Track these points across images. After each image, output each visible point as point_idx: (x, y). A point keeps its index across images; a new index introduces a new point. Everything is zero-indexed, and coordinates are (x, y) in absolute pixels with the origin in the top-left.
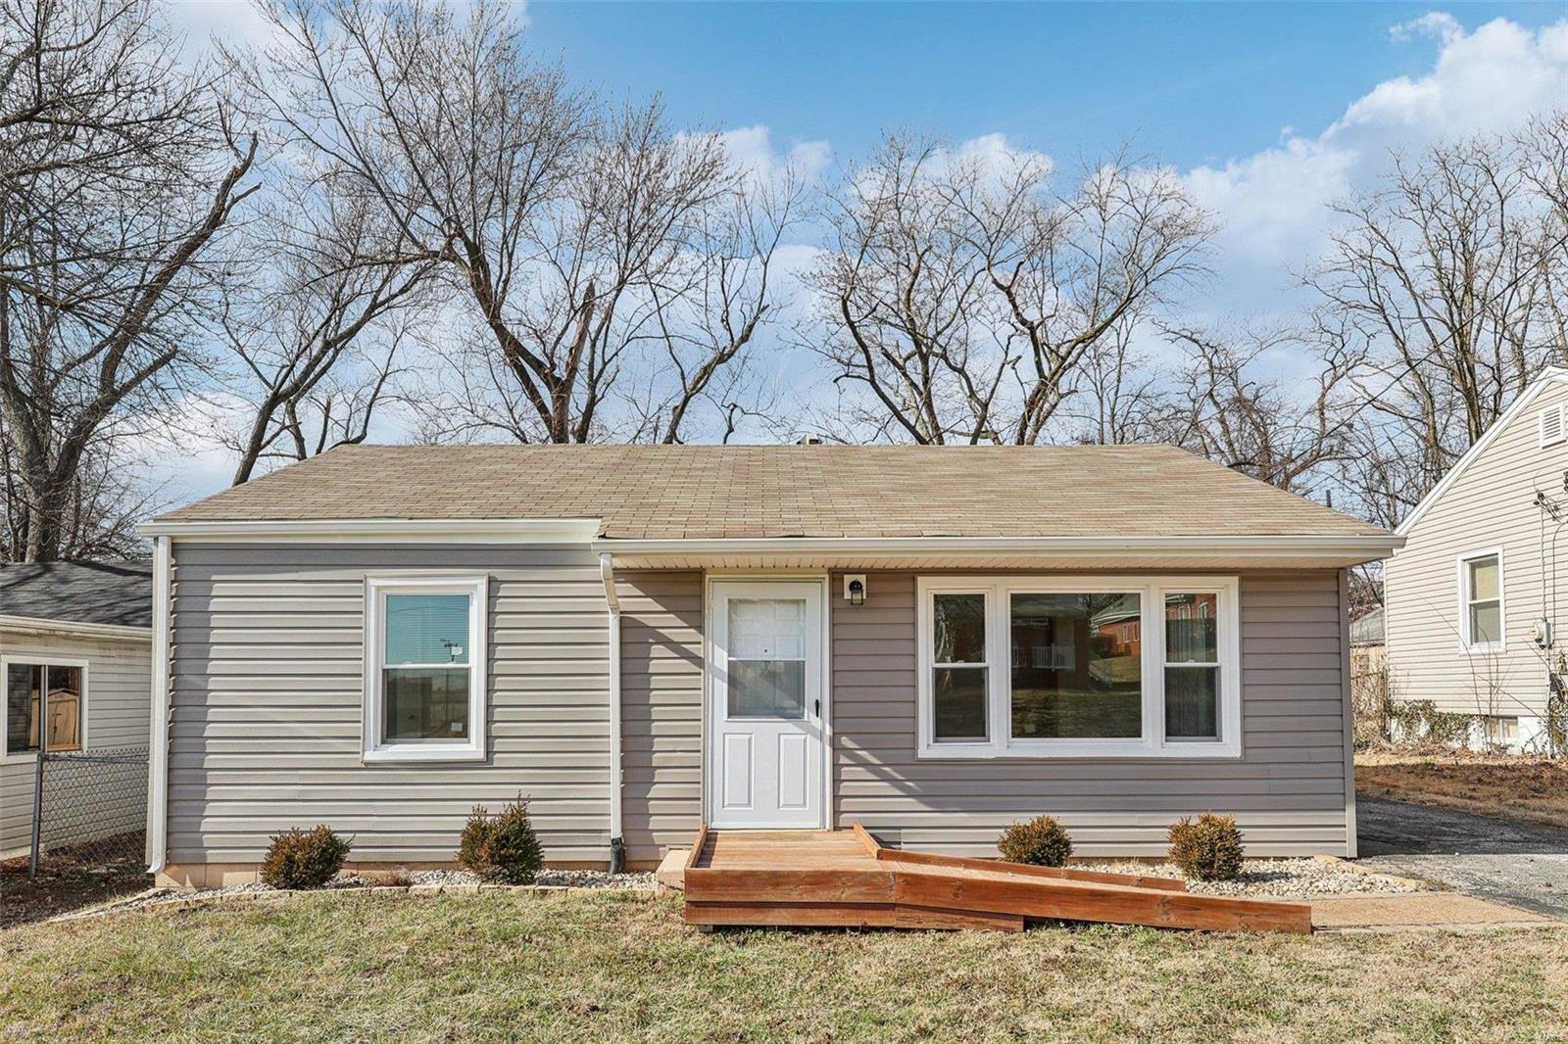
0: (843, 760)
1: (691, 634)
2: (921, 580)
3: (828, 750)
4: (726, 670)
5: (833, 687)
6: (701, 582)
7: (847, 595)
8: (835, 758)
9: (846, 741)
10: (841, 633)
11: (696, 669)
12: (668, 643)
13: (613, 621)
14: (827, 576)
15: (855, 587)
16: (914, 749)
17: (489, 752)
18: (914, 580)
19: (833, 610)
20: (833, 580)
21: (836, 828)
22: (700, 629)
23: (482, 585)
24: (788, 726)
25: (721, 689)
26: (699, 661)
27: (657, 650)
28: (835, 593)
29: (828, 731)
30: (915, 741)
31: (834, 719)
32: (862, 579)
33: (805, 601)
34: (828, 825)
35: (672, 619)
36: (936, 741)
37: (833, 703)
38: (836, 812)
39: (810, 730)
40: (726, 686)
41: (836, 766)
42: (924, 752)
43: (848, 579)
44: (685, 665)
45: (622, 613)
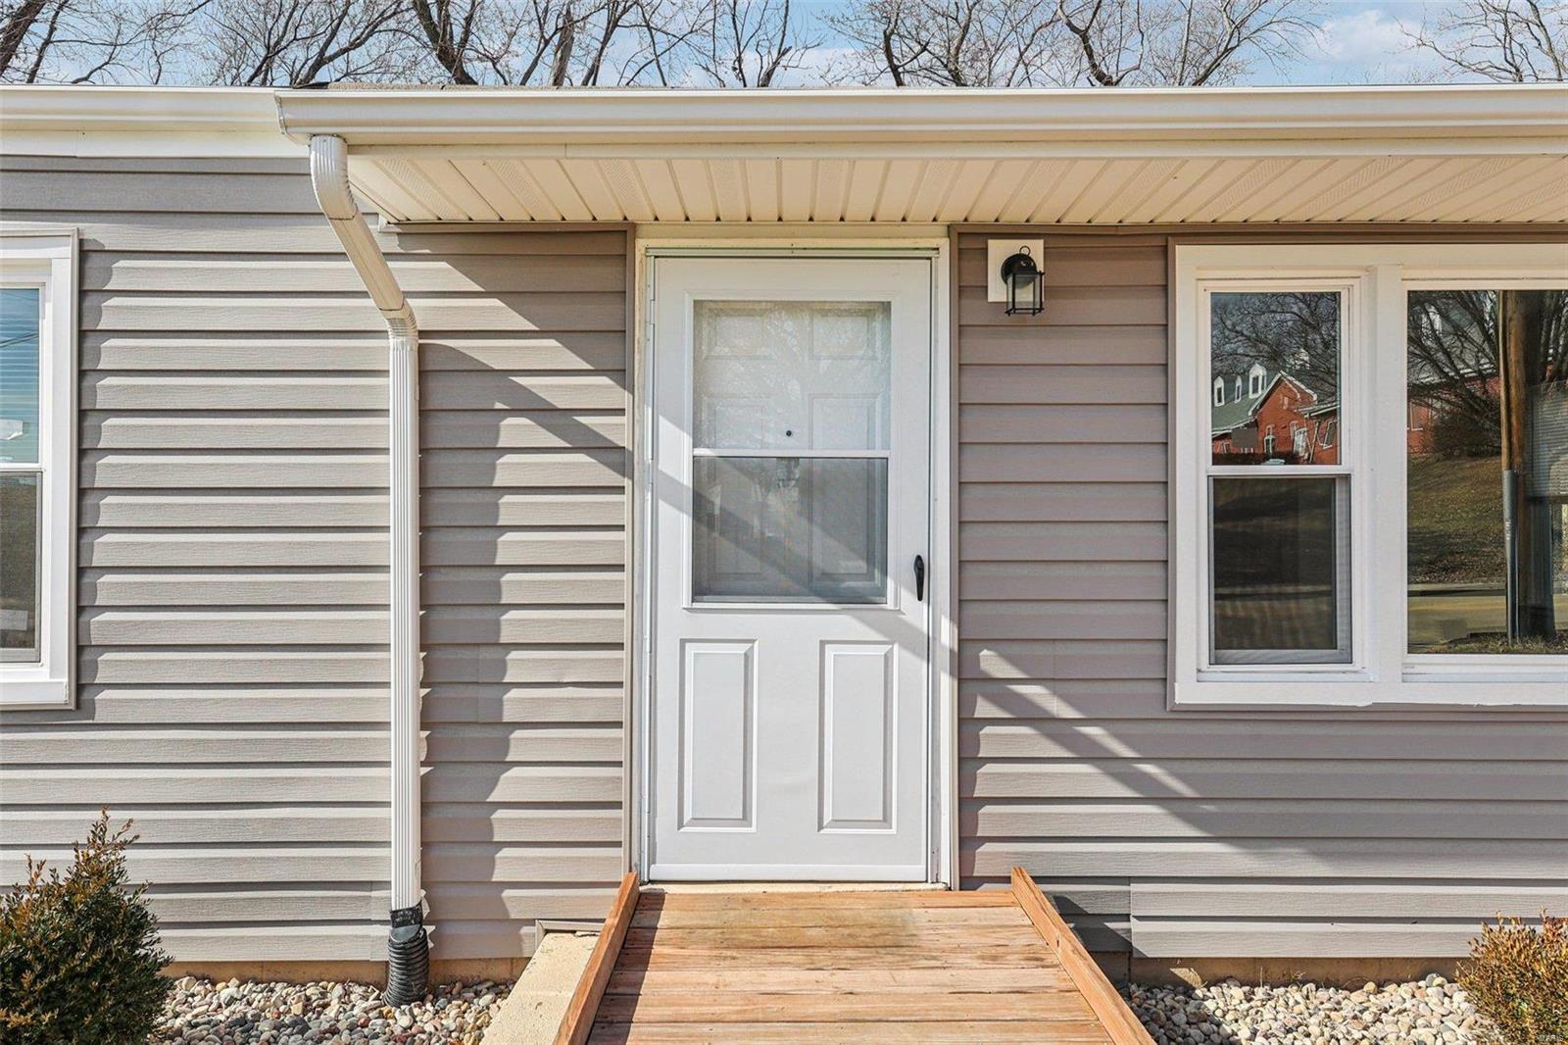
0: (984, 709)
1: (601, 389)
2: (1185, 256)
3: (947, 685)
4: (686, 479)
5: (961, 525)
6: (623, 259)
7: (998, 291)
8: (964, 705)
9: (991, 662)
10: (981, 388)
11: (611, 478)
12: (542, 412)
13: (396, 355)
14: (944, 244)
15: (1017, 268)
16: (1166, 681)
17: (82, 686)
18: (1166, 255)
19: (961, 330)
20: (959, 256)
21: (968, 882)
22: (622, 375)
23: (62, 261)
24: (842, 622)
25: (677, 529)
26: (618, 457)
27: (515, 430)
28: (966, 288)
29: (947, 635)
30: (1167, 661)
31: (961, 605)
32: (1036, 249)
33: (886, 307)
34: (947, 872)
35: (551, 352)
36: (1216, 661)
37: (961, 565)
38: (967, 841)
39: (897, 632)
40: (686, 522)
41: (967, 726)
42: (1188, 691)
43: (999, 251)
44: (584, 467)
45: (422, 334)
